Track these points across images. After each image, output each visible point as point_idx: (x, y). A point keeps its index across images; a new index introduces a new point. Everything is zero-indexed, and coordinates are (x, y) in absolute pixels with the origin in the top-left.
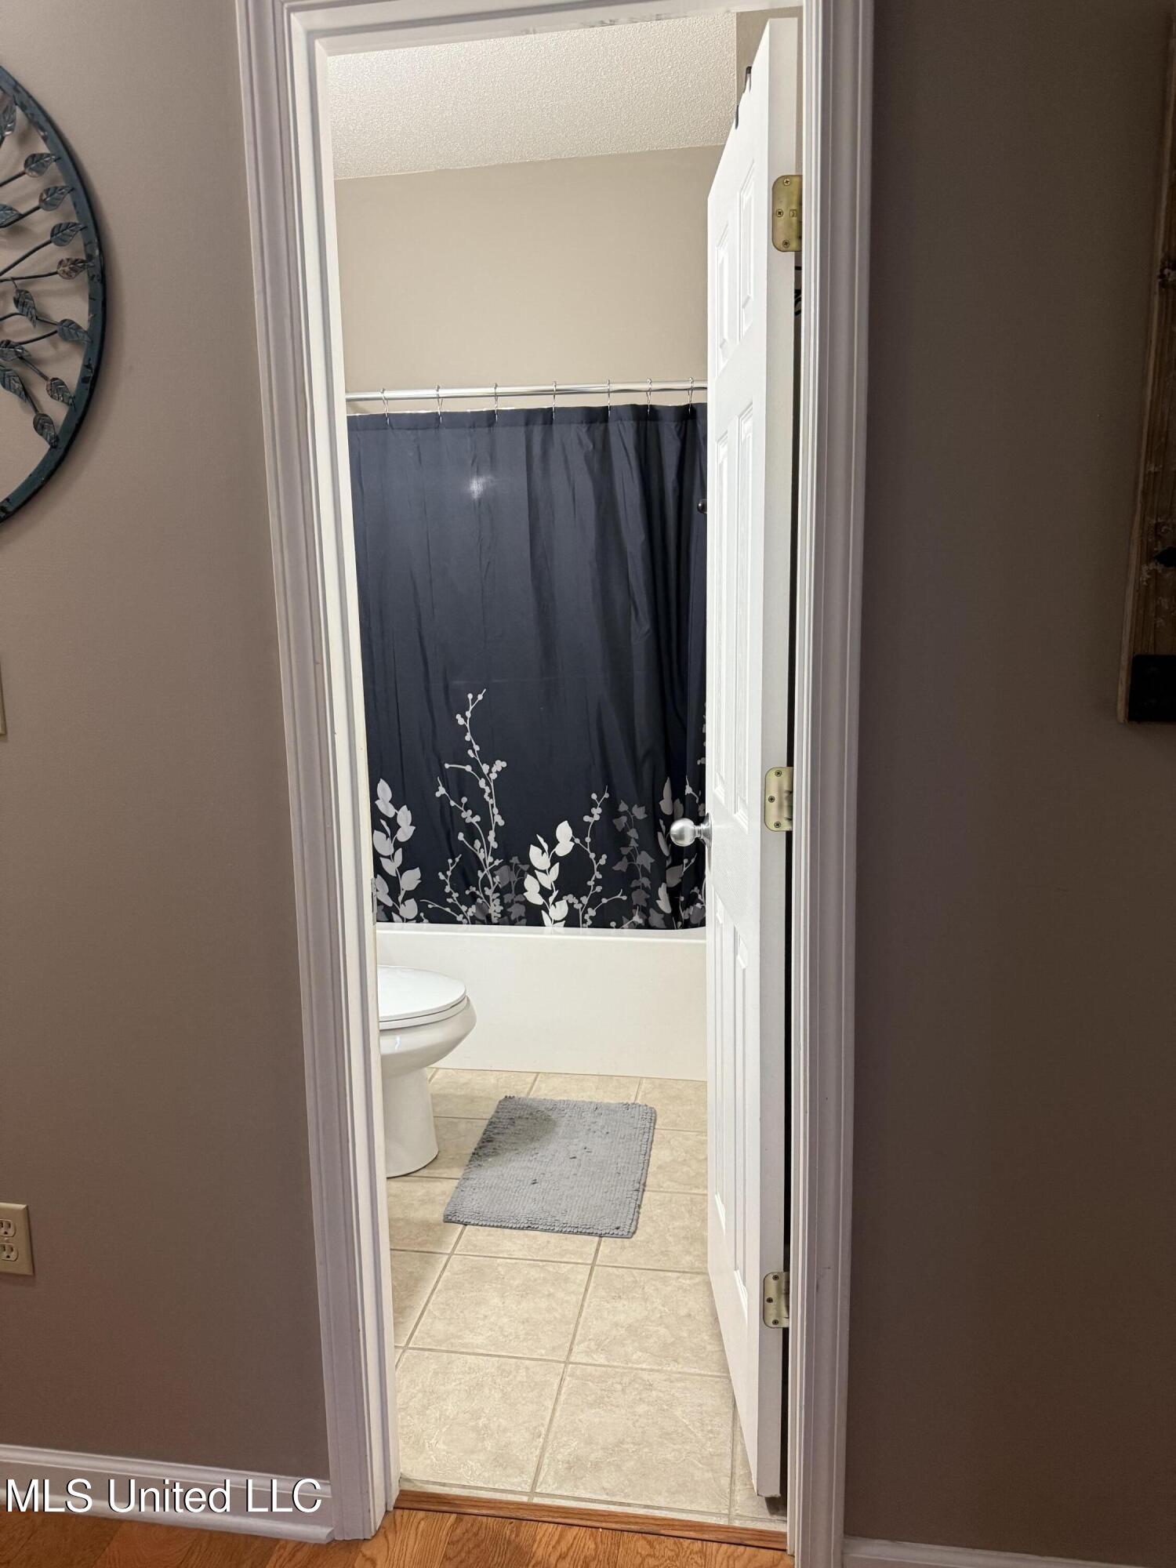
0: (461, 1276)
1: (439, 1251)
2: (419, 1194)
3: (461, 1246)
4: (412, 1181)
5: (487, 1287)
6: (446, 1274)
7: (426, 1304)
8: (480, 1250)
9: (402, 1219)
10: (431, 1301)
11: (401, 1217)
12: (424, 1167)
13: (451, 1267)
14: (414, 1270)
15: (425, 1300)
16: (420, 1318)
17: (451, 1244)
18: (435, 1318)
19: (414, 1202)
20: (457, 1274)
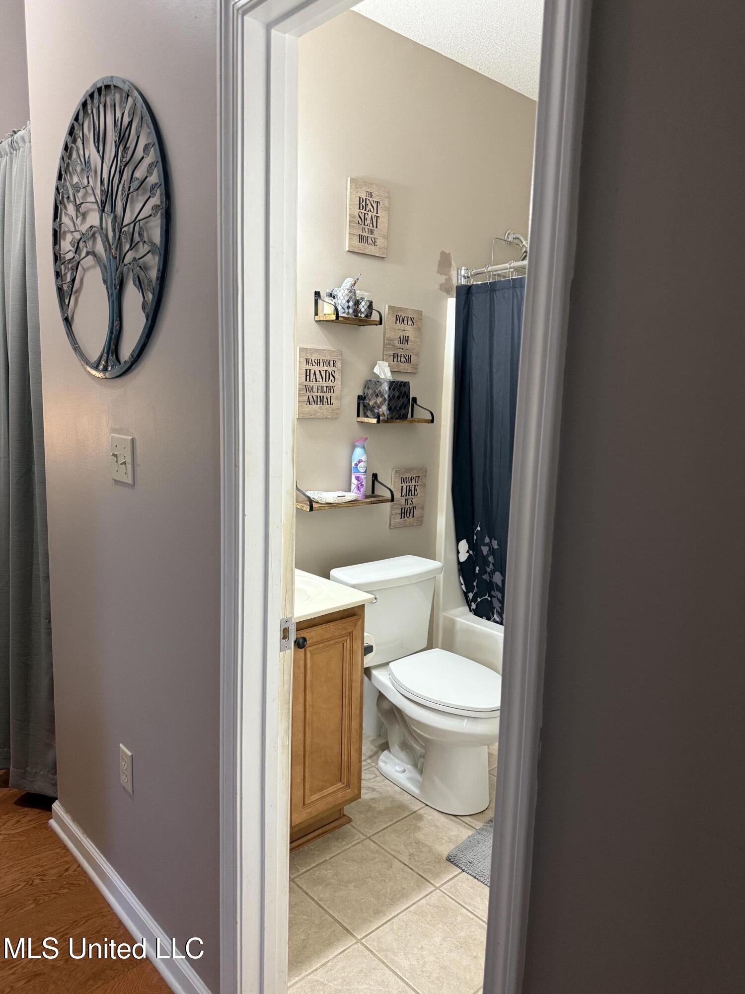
0: (431, 908)
1: (432, 882)
2: (452, 833)
3: (448, 886)
4: (456, 822)
5: (440, 926)
6: (423, 901)
7: (395, 917)
8: (458, 896)
9: (429, 846)
10: (399, 916)
11: (429, 844)
12: (471, 815)
13: (430, 898)
14: (406, 887)
15: (396, 914)
16: (383, 924)
17: (443, 880)
18: (392, 930)
19: (445, 838)
20: (430, 906)
